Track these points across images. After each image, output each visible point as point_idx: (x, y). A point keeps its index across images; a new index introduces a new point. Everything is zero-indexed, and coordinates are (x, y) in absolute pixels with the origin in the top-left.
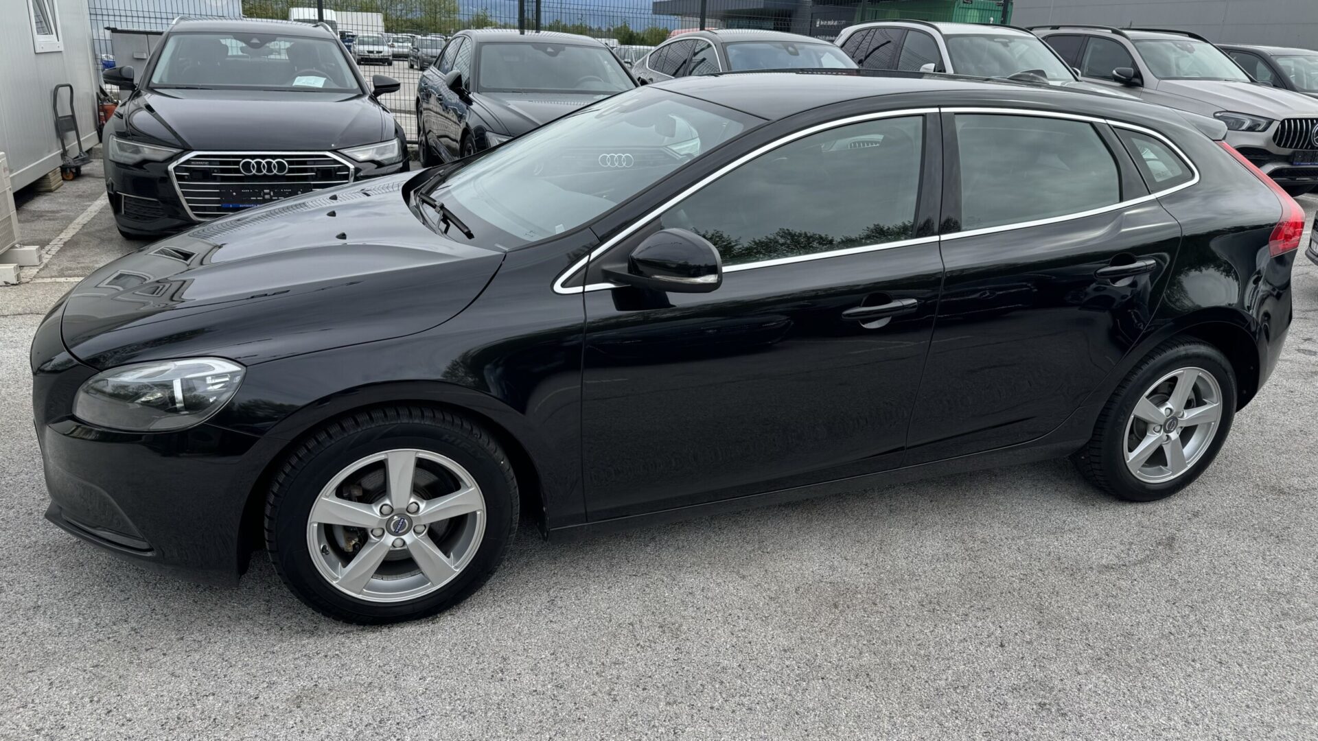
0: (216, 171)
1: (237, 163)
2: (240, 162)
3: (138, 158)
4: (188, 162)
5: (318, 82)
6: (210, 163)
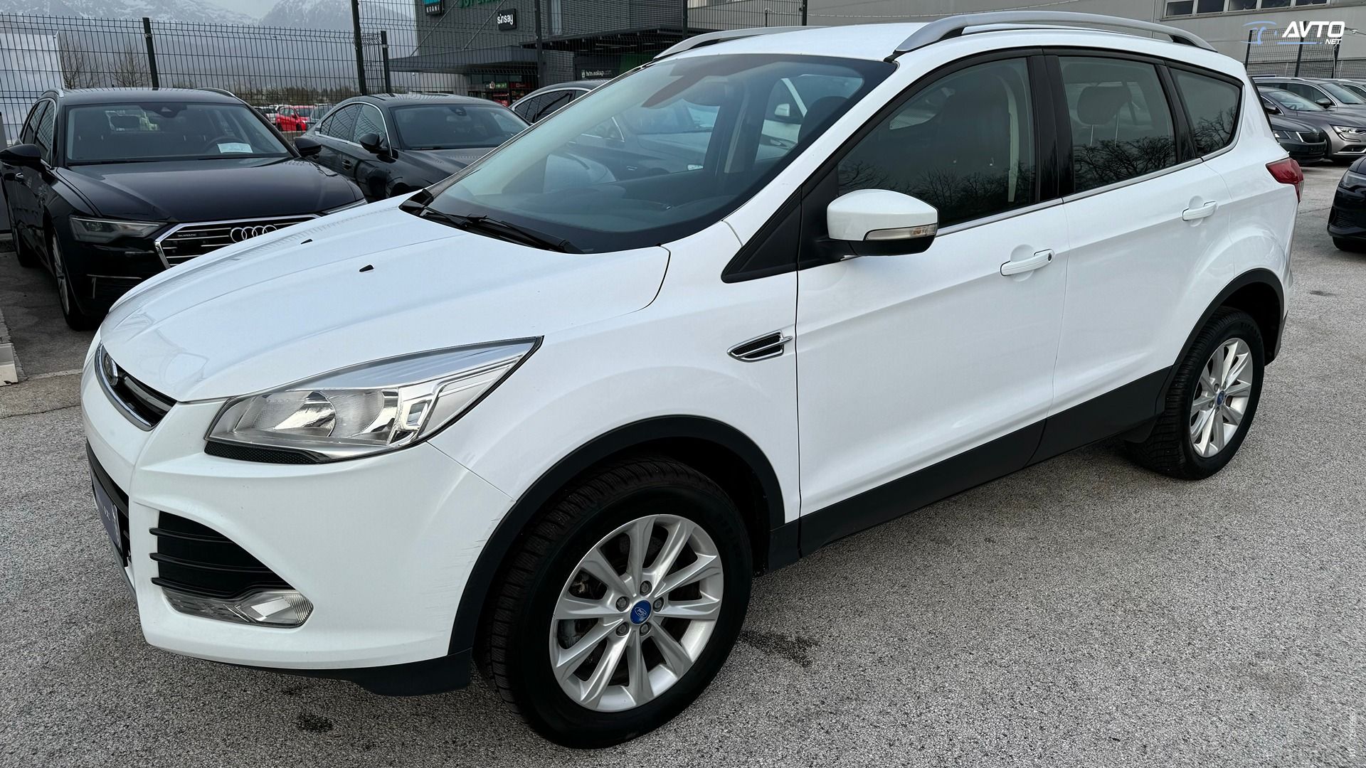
0: (204, 242)
1: (228, 232)
2: (230, 231)
3: (113, 235)
4: (175, 235)
5: (246, 148)
6: (198, 234)
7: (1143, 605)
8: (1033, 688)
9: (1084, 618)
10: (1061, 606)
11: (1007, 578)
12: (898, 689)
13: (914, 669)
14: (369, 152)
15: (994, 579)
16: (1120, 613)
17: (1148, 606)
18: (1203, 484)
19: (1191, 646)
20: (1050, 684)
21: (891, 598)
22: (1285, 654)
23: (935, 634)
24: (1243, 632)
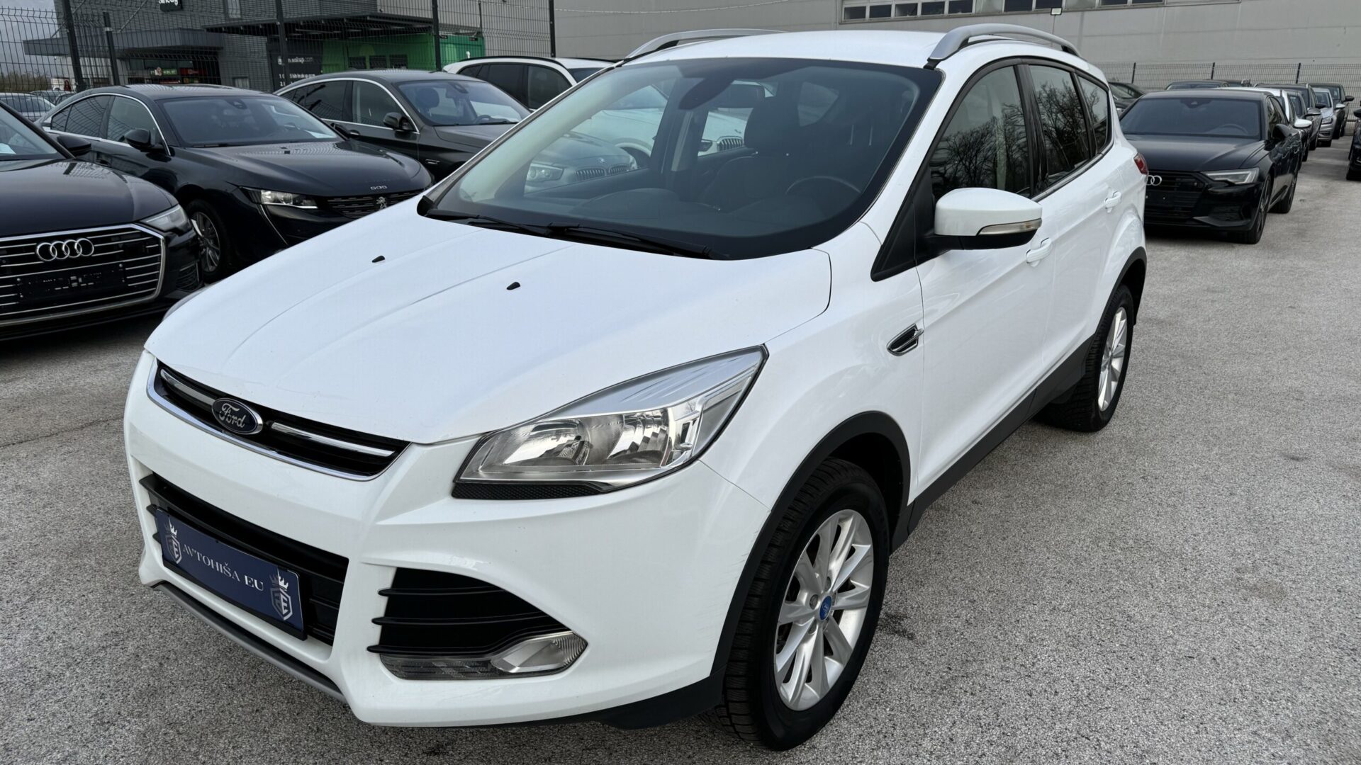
0: (4, 262)
1: (33, 249)
2: (35, 246)
5: (3, 148)
7: (1131, 542)
8: (1102, 626)
9: (1097, 559)
10: (1072, 552)
11: (1014, 534)
12: (1001, 645)
13: (1000, 626)
14: (139, 151)
15: (1005, 536)
16: (1119, 552)
17: (1135, 543)
18: (1101, 435)
19: (1188, 572)
20: (1112, 620)
21: (936, 565)
22: (1255, 568)
23: (993, 591)
24: (1215, 554)
